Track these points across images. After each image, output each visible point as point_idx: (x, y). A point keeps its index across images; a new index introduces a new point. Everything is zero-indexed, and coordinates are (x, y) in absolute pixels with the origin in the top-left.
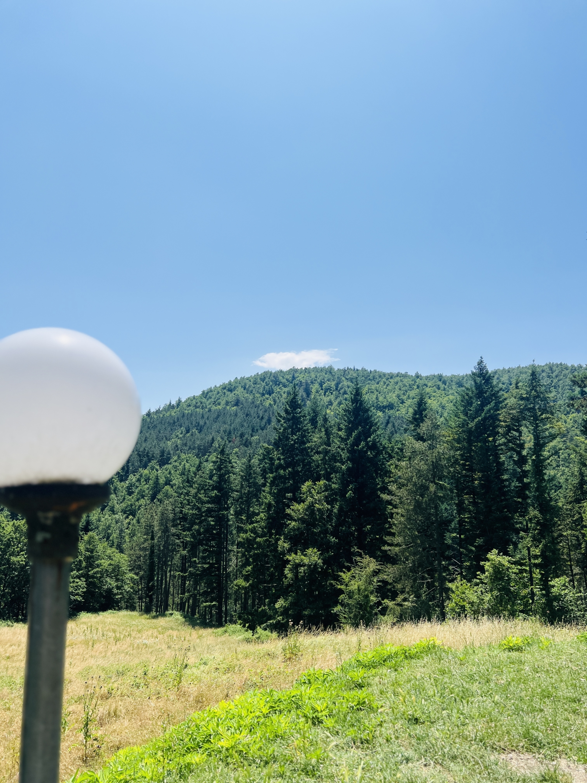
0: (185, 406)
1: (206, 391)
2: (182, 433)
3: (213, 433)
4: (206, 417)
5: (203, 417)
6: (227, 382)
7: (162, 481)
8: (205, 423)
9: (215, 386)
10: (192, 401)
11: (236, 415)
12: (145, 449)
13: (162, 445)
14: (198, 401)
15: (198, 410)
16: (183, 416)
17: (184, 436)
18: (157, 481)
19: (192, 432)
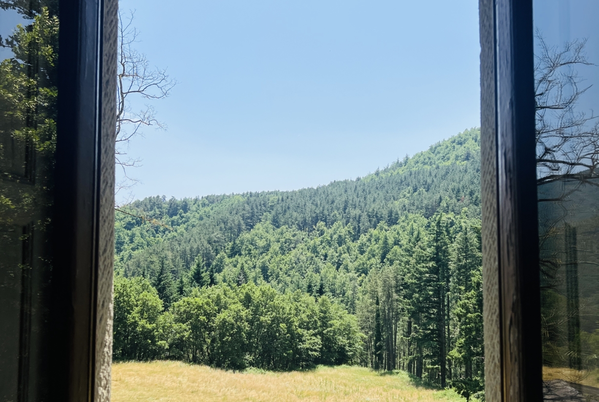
0: (413, 164)
1: (434, 147)
2: (409, 193)
3: (441, 191)
4: (433, 175)
5: (430, 174)
6: (456, 135)
7: (391, 241)
8: (433, 181)
9: (444, 140)
10: (420, 157)
11: (466, 171)
12: (373, 210)
13: (390, 205)
14: (426, 157)
15: (426, 166)
16: (411, 175)
17: (412, 195)
18: (386, 241)
19: (420, 191)
